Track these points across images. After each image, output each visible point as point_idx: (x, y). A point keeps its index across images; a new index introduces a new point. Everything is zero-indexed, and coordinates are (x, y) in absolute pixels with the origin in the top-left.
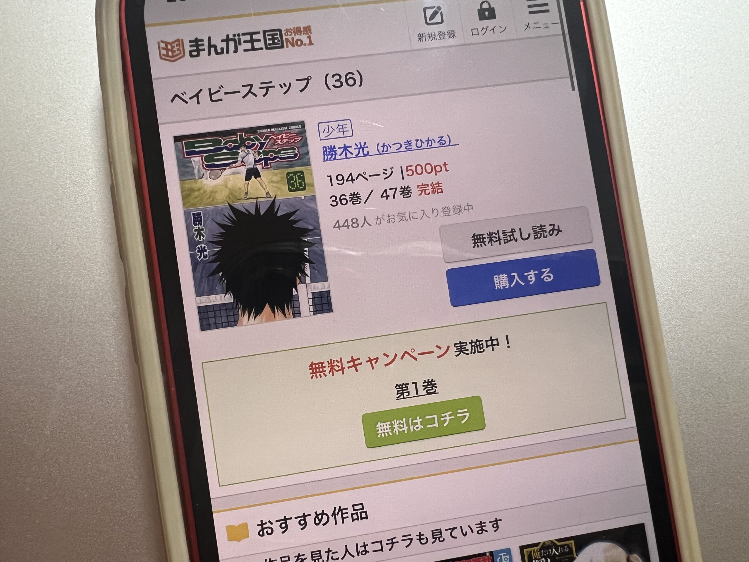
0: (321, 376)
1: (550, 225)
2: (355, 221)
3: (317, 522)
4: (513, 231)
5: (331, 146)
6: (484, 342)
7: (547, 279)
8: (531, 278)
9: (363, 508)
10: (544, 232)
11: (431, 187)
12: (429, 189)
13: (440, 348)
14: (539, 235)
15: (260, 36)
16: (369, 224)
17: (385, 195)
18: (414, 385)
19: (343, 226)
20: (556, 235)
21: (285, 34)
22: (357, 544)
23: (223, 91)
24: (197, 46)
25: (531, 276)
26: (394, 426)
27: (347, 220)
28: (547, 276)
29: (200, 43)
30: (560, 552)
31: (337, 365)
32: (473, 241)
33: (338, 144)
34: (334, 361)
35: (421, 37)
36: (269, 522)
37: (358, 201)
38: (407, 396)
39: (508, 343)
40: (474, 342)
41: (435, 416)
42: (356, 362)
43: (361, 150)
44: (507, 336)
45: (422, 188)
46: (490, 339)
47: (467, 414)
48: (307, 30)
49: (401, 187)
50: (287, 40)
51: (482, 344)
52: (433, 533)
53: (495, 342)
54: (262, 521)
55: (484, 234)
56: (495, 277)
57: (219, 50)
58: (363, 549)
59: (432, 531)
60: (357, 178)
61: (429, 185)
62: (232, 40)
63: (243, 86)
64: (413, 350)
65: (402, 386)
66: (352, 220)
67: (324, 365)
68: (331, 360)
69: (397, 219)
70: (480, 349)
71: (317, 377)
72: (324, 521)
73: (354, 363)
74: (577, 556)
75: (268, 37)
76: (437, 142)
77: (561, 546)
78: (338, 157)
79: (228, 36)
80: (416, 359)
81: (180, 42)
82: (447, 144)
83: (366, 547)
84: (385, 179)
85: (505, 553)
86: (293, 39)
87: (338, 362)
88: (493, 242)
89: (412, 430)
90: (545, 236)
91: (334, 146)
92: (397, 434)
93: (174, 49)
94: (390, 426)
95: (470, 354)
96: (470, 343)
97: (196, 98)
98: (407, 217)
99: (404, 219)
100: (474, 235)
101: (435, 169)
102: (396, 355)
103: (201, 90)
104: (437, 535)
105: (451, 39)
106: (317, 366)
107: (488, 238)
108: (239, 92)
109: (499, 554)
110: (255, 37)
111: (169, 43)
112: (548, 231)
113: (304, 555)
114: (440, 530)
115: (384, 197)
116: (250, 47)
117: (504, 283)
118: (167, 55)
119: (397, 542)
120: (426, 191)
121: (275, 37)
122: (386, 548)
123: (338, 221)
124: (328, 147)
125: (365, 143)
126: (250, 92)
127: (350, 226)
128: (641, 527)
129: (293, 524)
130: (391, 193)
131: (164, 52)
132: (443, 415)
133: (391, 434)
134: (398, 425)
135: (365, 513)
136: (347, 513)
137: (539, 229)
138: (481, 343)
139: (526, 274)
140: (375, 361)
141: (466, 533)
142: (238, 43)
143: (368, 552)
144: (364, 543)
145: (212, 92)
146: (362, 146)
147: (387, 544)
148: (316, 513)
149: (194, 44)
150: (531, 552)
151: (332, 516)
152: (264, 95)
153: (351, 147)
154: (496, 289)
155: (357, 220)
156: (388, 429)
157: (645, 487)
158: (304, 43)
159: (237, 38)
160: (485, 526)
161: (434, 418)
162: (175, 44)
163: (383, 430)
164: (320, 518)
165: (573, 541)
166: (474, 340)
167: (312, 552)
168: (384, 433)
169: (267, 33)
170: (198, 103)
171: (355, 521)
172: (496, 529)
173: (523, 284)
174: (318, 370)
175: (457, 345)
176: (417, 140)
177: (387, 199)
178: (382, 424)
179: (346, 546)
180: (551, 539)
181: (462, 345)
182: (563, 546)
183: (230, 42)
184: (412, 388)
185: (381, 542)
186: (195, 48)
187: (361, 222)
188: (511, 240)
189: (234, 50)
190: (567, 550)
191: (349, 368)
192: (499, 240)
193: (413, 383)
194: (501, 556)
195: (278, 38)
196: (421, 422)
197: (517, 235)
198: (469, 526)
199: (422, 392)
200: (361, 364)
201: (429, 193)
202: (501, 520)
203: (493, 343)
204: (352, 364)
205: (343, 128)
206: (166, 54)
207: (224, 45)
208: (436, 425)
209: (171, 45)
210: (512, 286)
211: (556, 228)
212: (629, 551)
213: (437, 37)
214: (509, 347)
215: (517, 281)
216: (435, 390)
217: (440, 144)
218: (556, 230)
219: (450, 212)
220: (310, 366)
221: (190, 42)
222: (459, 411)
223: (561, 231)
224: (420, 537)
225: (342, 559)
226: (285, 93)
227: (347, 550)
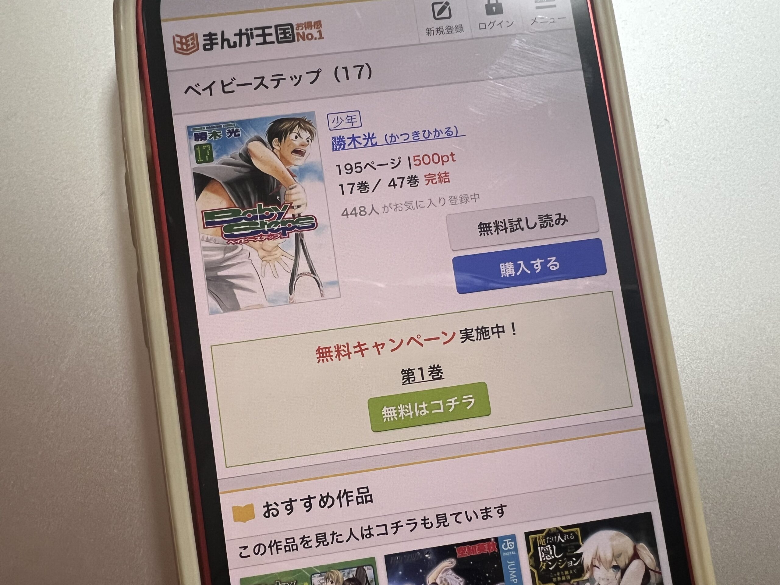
0: (327, 361)
1: (556, 215)
2: (363, 209)
3: (322, 504)
4: (519, 220)
5: (340, 136)
6: (490, 330)
7: (553, 268)
8: (537, 266)
9: (368, 492)
10: (551, 222)
11: (438, 177)
12: (436, 179)
13: (446, 334)
14: (545, 225)
15: (272, 31)
16: (377, 213)
17: (392, 184)
18: (420, 370)
19: (351, 214)
20: (563, 224)
21: (296, 28)
22: (362, 528)
23: (235, 83)
24: (211, 40)
25: (537, 264)
26: (399, 411)
27: (355, 209)
28: (553, 265)
29: (213, 37)
30: (565, 539)
31: (344, 350)
32: (480, 230)
33: (347, 134)
34: (341, 346)
35: (429, 32)
36: (275, 503)
37: (365, 190)
38: (412, 381)
39: (514, 331)
40: (480, 329)
41: (441, 402)
42: (363, 347)
43: (369, 140)
44: (513, 324)
45: (430, 178)
46: (496, 326)
47: (473, 400)
48: (318, 24)
49: (409, 176)
50: (298, 34)
51: (488, 331)
52: (437, 518)
53: (500, 329)
54: (267, 503)
55: (490, 223)
56: (501, 265)
57: (232, 44)
58: (368, 532)
59: (437, 515)
60: (365, 168)
61: (436, 175)
62: (244, 34)
63: (255, 78)
64: (419, 336)
65: (408, 371)
66: (360, 209)
67: (331, 350)
68: (338, 345)
69: (405, 208)
70: (486, 336)
71: (323, 361)
72: (329, 504)
73: (361, 348)
74: (583, 543)
75: (279, 32)
76: (444, 133)
77: (567, 533)
78: (346, 147)
79: (241, 30)
80: (422, 345)
81: (194, 36)
82: (454, 135)
83: (371, 530)
84: (393, 168)
85: (510, 540)
86: (303, 33)
87: (345, 347)
88: (499, 231)
89: (417, 415)
90: (551, 225)
91: (343, 136)
92: (403, 418)
93: (188, 43)
94: (396, 411)
95: (476, 341)
96: (475, 330)
97: (209, 89)
98: (414, 206)
99: (411, 207)
100: (481, 224)
101: (442, 160)
102: (402, 341)
103: (214, 82)
104: (442, 519)
105: (459, 33)
106: (324, 351)
107: (494, 227)
108: (251, 84)
109: (504, 540)
110: (267, 31)
111: (184, 37)
112: (554, 221)
113: (309, 537)
114: (445, 514)
115: (392, 186)
116: (262, 41)
117: (510, 271)
118: (182, 49)
119: (402, 526)
120: (433, 180)
121: (287, 31)
122: (391, 531)
123: (346, 209)
124: (337, 137)
125: (373, 134)
126: (261, 83)
127: (358, 213)
128: (648, 516)
129: (298, 506)
130: (398, 182)
131: (178, 46)
132: (448, 400)
133: (396, 419)
134: (404, 410)
135: (369, 497)
136: (352, 496)
137: (545, 219)
138: (487, 329)
139: (532, 262)
140: (381, 346)
141: (471, 518)
142: (250, 37)
143: (373, 535)
144: (369, 526)
145: (225, 84)
146: (371, 137)
147: (392, 528)
148: (321, 495)
149: (208, 38)
150: (536, 538)
151: (337, 498)
152: (275, 87)
153: (360, 137)
154: (502, 276)
155: (365, 208)
156: (394, 413)
157: (652, 476)
158: (314, 37)
159: (249, 32)
160: (490, 511)
161: (440, 403)
162: (189, 38)
163: (388, 414)
164: (325, 501)
165: (578, 529)
166: (480, 327)
167: (317, 535)
168: (390, 418)
169: (278, 28)
170: (211, 94)
171: (360, 504)
172: (501, 514)
173: (529, 272)
174: (325, 355)
175: (462, 332)
176: (425, 131)
177: (395, 188)
178: (387, 409)
179: (351, 529)
180: (557, 526)
181: (468, 331)
182: (568, 533)
183: (243, 36)
184: (417, 374)
185: (385, 525)
186: (208, 42)
187: (368, 210)
188: (517, 229)
189: (246, 43)
190: (572, 537)
191: (355, 352)
192: (506, 229)
193: (419, 369)
194: (506, 542)
195: (289, 32)
196: (426, 407)
197: (523, 224)
198: (474, 512)
199: (427, 377)
200: (367, 349)
201: (436, 182)
202: (506, 506)
203: (499, 330)
204: (358, 349)
205: (352, 119)
206: (180, 47)
207: (237, 39)
208: (442, 411)
209: (186, 40)
210: (518, 274)
211: (562, 217)
212: (636, 540)
213: (445, 31)
214: (514, 334)
215: (523, 269)
216: (441, 376)
217: (447, 135)
218: (562, 220)
219: (457, 200)
220: (317, 351)
221: (204, 36)
222: (464, 397)
223: (567, 221)
224: (425, 522)
225: (347, 541)
226: (295, 85)
227: (351, 533)
